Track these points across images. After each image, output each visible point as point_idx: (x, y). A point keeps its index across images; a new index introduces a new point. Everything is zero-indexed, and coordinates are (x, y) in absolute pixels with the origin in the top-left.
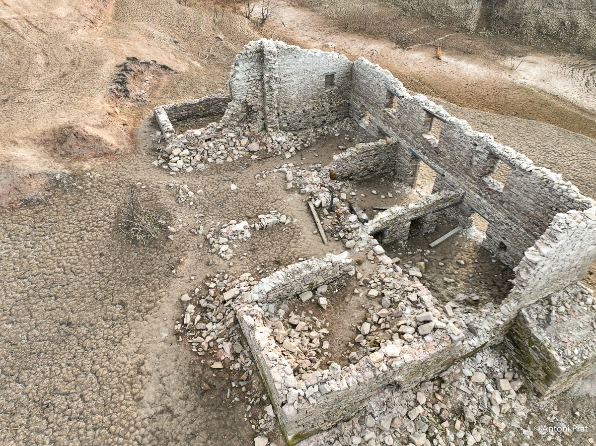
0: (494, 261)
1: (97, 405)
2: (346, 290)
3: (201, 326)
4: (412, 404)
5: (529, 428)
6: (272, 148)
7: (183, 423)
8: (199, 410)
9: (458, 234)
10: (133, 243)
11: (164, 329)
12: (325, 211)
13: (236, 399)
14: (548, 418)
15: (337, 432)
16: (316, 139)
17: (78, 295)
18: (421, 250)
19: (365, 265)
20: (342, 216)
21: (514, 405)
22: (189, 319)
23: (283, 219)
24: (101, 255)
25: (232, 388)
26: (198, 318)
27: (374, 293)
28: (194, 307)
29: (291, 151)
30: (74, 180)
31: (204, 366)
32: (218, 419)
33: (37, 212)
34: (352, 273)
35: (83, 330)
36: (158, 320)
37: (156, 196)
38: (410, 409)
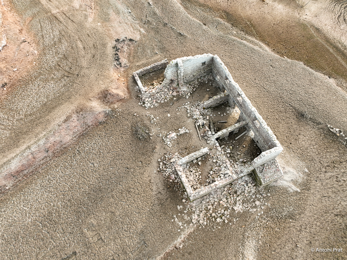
0: (255, 145)
1: (142, 191)
2: (207, 159)
3: (165, 169)
4: (223, 191)
5: (254, 195)
6: (181, 94)
7: (164, 196)
8: (168, 193)
9: (246, 133)
10: (139, 140)
11: (154, 170)
12: (201, 127)
13: (177, 190)
14: (261, 192)
15: (203, 198)
16: (198, 85)
17: (127, 159)
18: (232, 141)
19: (213, 150)
20: (207, 132)
21: (251, 190)
22: (161, 167)
23: (187, 131)
24: (130, 144)
25: (175, 187)
26: (164, 167)
27: (215, 161)
28: (162, 163)
29: (188, 95)
30: (113, 112)
31: (167, 181)
32: (173, 195)
33: (105, 127)
34: (209, 153)
35: (132, 170)
36: (152, 167)
37: (143, 120)
38: (222, 192)
